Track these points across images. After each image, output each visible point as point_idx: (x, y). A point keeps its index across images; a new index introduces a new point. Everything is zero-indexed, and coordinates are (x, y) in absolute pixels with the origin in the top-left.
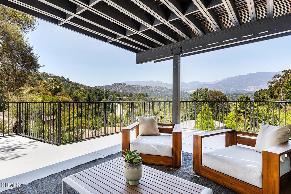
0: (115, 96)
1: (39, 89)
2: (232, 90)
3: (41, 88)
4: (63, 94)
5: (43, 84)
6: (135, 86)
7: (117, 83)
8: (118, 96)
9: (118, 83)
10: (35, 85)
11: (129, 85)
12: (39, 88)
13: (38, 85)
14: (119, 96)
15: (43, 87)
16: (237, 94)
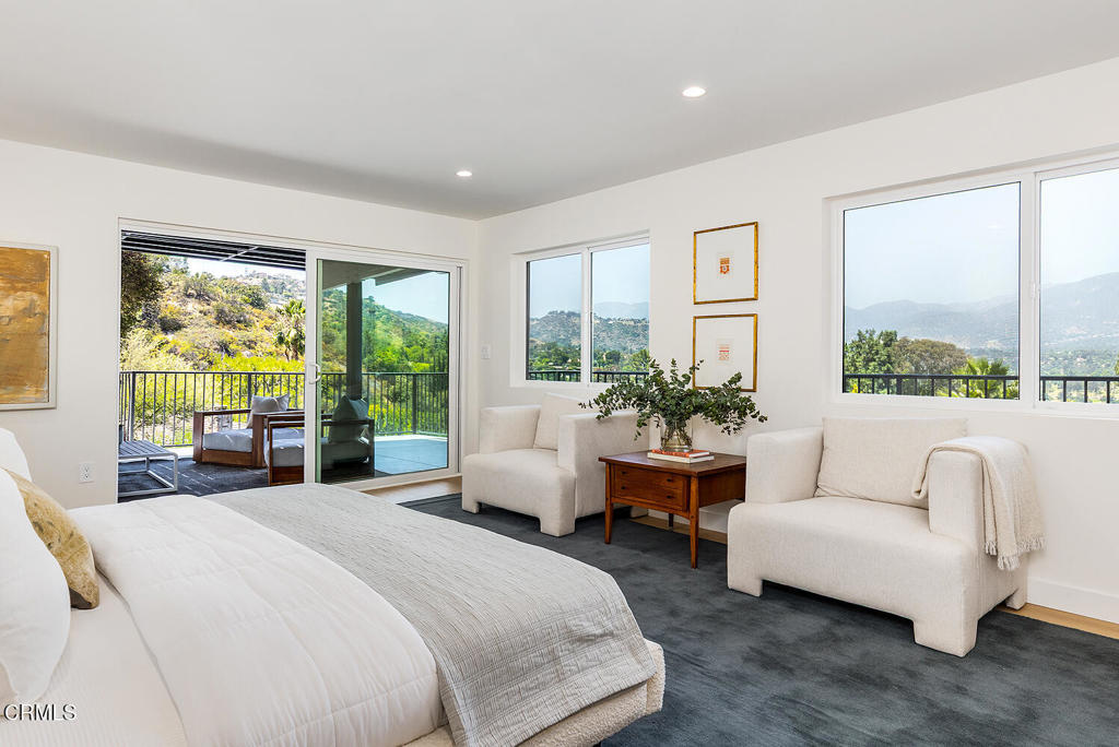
0: (547, 360)
1: (252, 337)
2: (1070, 336)
3: (260, 332)
4: (336, 355)
5: (266, 319)
6: (632, 323)
7: (562, 312)
8: (559, 362)
9: (566, 311)
10: (239, 322)
11: (609, 319)
12: (251, 334)
13: (248, 324)
14: (565, 360)
15: (268, 329)
16: (1093, 353)
